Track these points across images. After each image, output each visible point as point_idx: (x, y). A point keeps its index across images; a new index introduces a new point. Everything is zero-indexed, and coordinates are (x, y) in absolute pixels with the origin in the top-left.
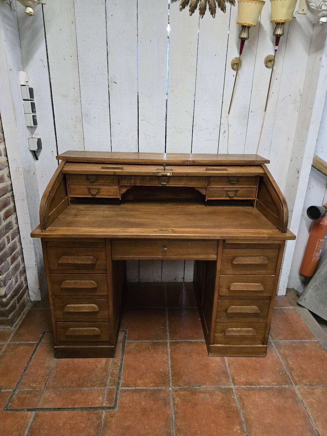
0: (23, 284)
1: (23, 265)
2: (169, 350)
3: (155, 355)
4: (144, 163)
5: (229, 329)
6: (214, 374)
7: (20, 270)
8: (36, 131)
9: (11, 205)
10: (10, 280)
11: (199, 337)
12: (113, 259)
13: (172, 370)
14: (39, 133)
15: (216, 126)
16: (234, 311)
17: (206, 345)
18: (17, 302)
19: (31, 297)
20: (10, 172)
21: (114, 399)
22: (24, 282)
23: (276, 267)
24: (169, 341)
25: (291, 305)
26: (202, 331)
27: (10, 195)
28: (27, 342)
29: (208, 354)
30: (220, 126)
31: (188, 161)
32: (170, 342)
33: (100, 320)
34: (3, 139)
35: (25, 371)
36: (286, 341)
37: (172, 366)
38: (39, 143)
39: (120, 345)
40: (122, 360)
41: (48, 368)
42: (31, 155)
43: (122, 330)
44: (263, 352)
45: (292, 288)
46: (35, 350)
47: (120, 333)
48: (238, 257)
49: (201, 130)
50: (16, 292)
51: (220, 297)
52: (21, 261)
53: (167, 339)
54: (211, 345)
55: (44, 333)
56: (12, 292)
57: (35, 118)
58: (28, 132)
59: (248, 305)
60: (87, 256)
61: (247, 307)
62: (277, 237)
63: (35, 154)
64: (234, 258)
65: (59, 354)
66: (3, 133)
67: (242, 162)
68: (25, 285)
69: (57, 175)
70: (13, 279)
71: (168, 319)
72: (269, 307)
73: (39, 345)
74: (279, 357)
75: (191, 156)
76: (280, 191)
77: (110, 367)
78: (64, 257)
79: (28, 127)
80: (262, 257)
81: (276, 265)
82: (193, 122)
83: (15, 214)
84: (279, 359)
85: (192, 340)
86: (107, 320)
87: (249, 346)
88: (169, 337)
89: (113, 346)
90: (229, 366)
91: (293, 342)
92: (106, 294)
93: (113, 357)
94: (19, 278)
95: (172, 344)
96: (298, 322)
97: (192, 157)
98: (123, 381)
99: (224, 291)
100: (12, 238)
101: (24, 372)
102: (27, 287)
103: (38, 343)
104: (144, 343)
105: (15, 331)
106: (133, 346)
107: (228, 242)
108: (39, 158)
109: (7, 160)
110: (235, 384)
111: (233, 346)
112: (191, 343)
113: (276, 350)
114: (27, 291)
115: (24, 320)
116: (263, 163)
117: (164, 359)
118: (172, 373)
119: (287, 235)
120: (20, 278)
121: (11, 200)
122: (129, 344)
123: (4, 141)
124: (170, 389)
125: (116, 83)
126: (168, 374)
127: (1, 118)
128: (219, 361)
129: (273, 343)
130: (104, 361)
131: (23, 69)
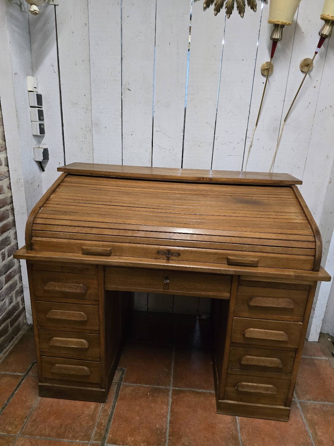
0: (18, 305)
1: (21, 285)
2: (170, 400)
3: (153, 404)
4: (153, 179)
5: (243, 383)
6: (221, 438)
7: (16, 289)
8: (44, 141)
9: (10, 219)
10: (3, 300)
11: (208, 387)
12: (107, 289)
13: (171, 427)
14: (46, 143)
15: (242, 140)
16: (250, 363)
17: (215, 398)
18: (9, 325)
19: (27, 320)
20: (10, 183)
22: (20, 303)
23: (305, 313)
24: (171, 388)
25: (325, 354)
26: (212, 379)
27: (9, 208)
28: (13, 373)
29: (217, 411)
30: (246, 140)
31: (203, 178)
32: (173, 390)
33: (89, 359)
34: (5, 148)
35: (3, 409)
36: (315, 402)
37: (171, 422)
38: (46, 153)
39: (114, 388)
40: (113, 408)
41: (29, 408)
42: (36, 167)
43: (120, 368)
44: (285, 416)
45: (327, 333)
46: (20, 384)
47: (116, 372)
48: (257, 296)
49: (223, 144)
50: (10, 314)
51: (233, 344)
52: (18, 280)
53: (170, 386)
54: (220, 401)
55: (33, 364)
56: (4, 314)
57: (42, 126)
58: (34, 142)
59: (267, 357)
60: (77, 283)
61: (265, 358)
62: (306, 276)
63: (41, 166)
64: (251, 298)
65: (44, 392)
66: (5, 141)
67: (268, 182)
68: (21, 307)
69: (53, 189)
70: (7, 300)
71: (173, 361)
72: (294, 361)
73: (25, 379)
74: (304, 424)
75: (211, 173)
76: (313, 218)
77: (98, 415)
78: (50, 283)
79: (34, 136)
80: (286, 299)
81: (305, 310)
82: (214, 135)
83: (15, 229)
84: (305, 426)
85: (199, 389)
86: (98, 359)
87: (267, 406)
88: (173, 384)
89: (104, 390)
90: (241, 429)
91: (324, 405)
92: (97, 328)
93: (103, 403)
94: (14, 298)
95: (175, 392)
96: (331, 379)
97: (211, 175)
98: (111, 436)
99: (238, 338)
100: (8, 255)
101: (2, 411)
102: (24, 309)
103: (25, 376)
104: (142, 388)
105: (3, 358)
106: (128, 390)
107: (243, 279)
108: (45, 169)
109: (8, 170)
111: (248, 404)
112: (198, 393)
113: (302, 413)
114: (23, 313)
115: (16, 346)
116: (294, 184)
117: (163, 411)
118: (170, 431)
119: (320, 274)
120: (16, 299)
121: (10, 213)
122: (125, 387)
123: (6, 150)
125: (130, 90)
126: (165, 433)
127: (3, 124)
128: (229, 421)
129: (298, 403)
130: (92, 407)
131: (33, 75)
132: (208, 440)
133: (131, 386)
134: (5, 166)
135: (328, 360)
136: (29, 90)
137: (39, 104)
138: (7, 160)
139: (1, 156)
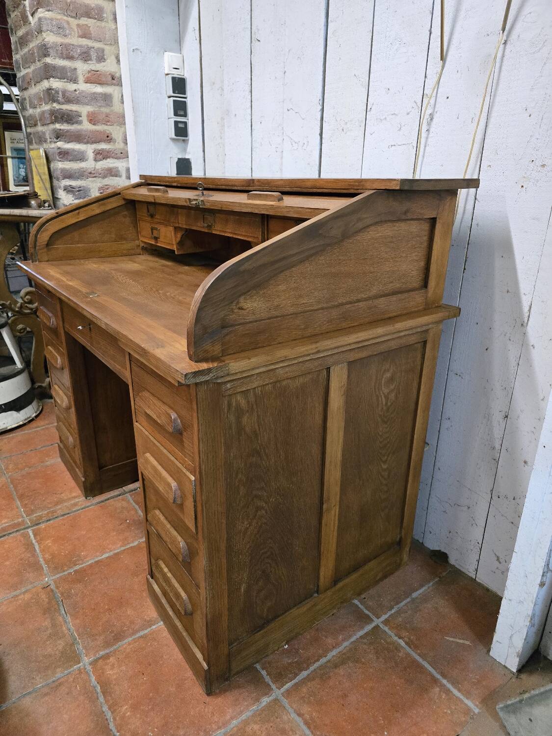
2: (136, 543)
3: (115, 534)
5: (161, 563)
6: (107, 622)
8: (189, 147)
12: (65, 329)
13: (91, 566)
15: (414, 106)
16: (154, 523)
21: (5, 533)
30: (422, 102)
34: (127, 154)
36: (303, 727)
37: (98, 562)
38: (182, 165)
39: (114, 493)
40: (84, 508)
44: (202, 677)
49: (381, 120)
54: (149, 576)
57: (180, 125)
58: (173, 149)
61: (171, 529)
77: (66, 504)
82: (367, 101)
89: (83, 479)
93: (86, 498)
98: (43, 527)
104: (133, 512)
106: (120, 504)
110: (94, 663)
113: (248, 714)
117: (110, 546)
118: (83, 568)
122: (123, 500)
123: (128, 157)
124: (47, 579)
125: (259, 41)
126: (77, 565)
127: (125, 122)
128: (145, 617)
129: (271, 698)
130: (74, 494)
131: (180, 51)
132: (94, 609)
133: (128, 502)
134: (127, 179)
135: (472, 714)
136: (166, 73)
137: (177, 92)
138: (129, 171)
139: (120, 165)
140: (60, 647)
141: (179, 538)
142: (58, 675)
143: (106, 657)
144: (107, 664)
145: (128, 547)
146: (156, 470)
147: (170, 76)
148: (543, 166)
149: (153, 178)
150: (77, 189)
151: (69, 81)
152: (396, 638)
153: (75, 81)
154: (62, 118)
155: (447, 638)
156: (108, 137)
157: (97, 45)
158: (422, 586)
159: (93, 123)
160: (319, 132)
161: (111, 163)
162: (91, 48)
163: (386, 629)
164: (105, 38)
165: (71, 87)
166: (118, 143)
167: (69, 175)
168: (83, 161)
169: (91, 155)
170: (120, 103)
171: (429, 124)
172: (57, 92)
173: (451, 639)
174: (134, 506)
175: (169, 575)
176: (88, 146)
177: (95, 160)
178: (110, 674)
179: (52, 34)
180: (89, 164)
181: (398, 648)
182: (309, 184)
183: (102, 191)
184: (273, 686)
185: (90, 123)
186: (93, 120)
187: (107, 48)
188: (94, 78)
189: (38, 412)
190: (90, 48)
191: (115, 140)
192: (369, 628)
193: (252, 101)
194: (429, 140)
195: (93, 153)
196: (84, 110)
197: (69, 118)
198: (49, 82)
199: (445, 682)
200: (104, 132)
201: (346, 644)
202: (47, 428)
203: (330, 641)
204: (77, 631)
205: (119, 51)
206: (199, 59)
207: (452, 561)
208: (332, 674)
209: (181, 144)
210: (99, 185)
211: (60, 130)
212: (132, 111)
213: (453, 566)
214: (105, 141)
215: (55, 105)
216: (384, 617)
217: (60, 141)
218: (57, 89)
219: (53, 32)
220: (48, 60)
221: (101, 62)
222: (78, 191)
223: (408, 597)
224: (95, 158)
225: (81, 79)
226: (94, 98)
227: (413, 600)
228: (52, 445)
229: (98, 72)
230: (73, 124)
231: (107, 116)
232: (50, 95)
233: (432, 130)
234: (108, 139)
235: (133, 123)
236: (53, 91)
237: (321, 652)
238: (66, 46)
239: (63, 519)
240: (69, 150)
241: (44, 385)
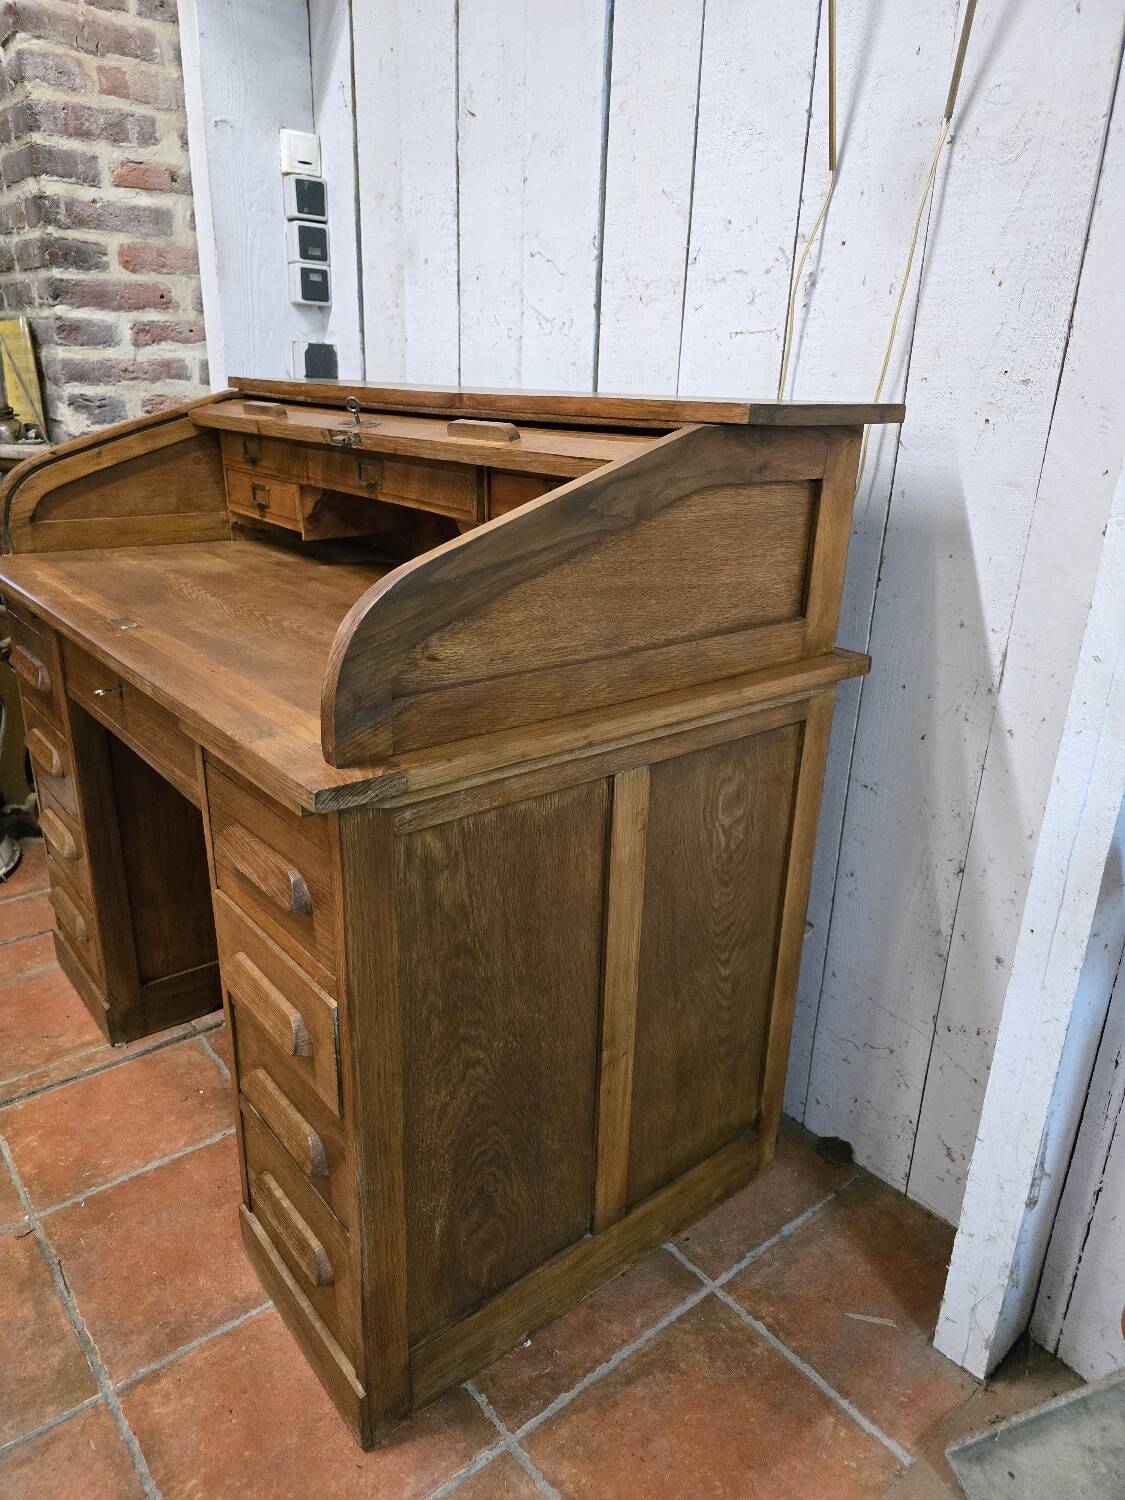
2: (218, 1137)
3: (173, 1119)
5: (268, 1177)
6: (155, 1304)
8: (331, 322)
12: (69, 694)
13: (121, 1187)
15: (780, 255)
29: (244, 1241)
30: (795, 250)
34: (203, 334)
37: (137, 1178)
39: (171, 1033)
40: (108, 1066)
44: (352, 1413)
49: (715, 283)
57: (314, 277)
66: (203, 314)
77: (69, 1058)
79: (297, 306)
82: (688, 243)
89: (105, 1005)
90: (227, 1334)
93: (113, 1044)
98: (21, 1107)
104: (211, 1074)
106: (184, 1056)
110: (126, 1392)
117: (162, 1145)
118: (106, 1192)
122: (191, 1048)
123: (205, 340)
124: (27, 1217)
125: (473, 115)
126: (92, 1186)
127: (198, 269)
128: (236, 1292)
129: (496, 1452)
130: (87, 1038)
131: (314, 127)
132: (127, 1278)
133: (202, 1052)
134: (203, 384)
135: (898, 1467)
136: (284, 170)
137: (306, 209)
138: (207, 368)
139: (188, 355)
140: (55, 1362)
141: (306, 1128)
142: (50, 1420)
143: (154, 1378)
144: (154, 1394)
145: (202, 1145)
146: (257, 987)
147: (293, 178)
148: (1026, 382)
149: (255, 383)
150: (98, 403)
151: (81, 181)
152: (749, 1319)
153: (93, 181)
154: (65, 256)
155: (851, 1315)
156: (162, 297)
157: (140, 110)
158: (801, 1211)
159: (130, 268)
160: (592, 300)
161: (169, 351)
162: (128, 115)
163: (730, 1300)
164: (156, 98)
165: (86, 193)
166: (184, 310)
167: (79, 374)
168: (110, 346)
169: (126, 334)
170: (188, 228)
171: (808, 293)
172: (55, 203)
173: (858, 1317)
174: (213, 1060)
175: (286, 1203)
176: (120, 316)
177: (136, 344)
178: (160, 1414)
179: (45, 84)
180: (123, 352)
181: (752, 1338)
182: (572, 407)
183: (149, 408)
184: (501, 1427)
185: (124, 267)
186: (130, 261)
187: (161, 118)
188: (134, 177)
189: (12, 865)
190: (125, 116)
191: (178, 303)
192: (694, 1300)
193: (459, 235)
194: (810, 324)
195: (131, 329)
196: (113, 242)
197: (81, 257)
198: (38, 181)
199: (844, 1403)
200: (155, 286)
201: (649, 1333)
202: (30, 899)
203: (616, 1328)
204: (91, 1326)
205: (186, 123)
206: (352, 145)
207: (860, 1158)
208: (619, 1397)
209: (316, 316)
210: (144, 395)
211: (62, 280)
212: (213, 246)
213: (863, 1169)
214: (155, 306)
215: (50, 229)
216: (724, 1278)
217: (61, 303)
218: (56, 197)
219: (47, 81)
220: (37, 138)
221: (148, 145)
222: (99, 407)
223: (774, 1234)
224: (136, 340)
225: (106, 178)
226: (134, 217)
227: (784, 1241)
228: (41, 933)
229: (141, 166)
230: (89, 269)
231: (160, 256)
232: (41, 209)
233: (813, 306)
234: (163, 301)
235: (215, 271)
236: (47, 202)
237: (598, 1351)
238: (76, 111)
239: (63, 1091)
240: (81, 322)
241: (23, 807)
